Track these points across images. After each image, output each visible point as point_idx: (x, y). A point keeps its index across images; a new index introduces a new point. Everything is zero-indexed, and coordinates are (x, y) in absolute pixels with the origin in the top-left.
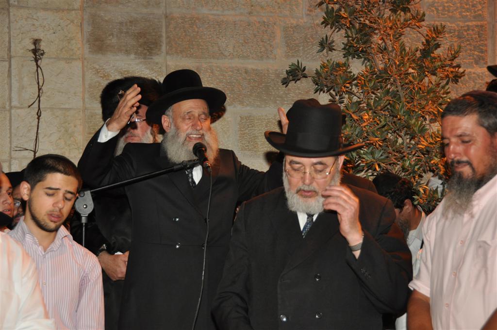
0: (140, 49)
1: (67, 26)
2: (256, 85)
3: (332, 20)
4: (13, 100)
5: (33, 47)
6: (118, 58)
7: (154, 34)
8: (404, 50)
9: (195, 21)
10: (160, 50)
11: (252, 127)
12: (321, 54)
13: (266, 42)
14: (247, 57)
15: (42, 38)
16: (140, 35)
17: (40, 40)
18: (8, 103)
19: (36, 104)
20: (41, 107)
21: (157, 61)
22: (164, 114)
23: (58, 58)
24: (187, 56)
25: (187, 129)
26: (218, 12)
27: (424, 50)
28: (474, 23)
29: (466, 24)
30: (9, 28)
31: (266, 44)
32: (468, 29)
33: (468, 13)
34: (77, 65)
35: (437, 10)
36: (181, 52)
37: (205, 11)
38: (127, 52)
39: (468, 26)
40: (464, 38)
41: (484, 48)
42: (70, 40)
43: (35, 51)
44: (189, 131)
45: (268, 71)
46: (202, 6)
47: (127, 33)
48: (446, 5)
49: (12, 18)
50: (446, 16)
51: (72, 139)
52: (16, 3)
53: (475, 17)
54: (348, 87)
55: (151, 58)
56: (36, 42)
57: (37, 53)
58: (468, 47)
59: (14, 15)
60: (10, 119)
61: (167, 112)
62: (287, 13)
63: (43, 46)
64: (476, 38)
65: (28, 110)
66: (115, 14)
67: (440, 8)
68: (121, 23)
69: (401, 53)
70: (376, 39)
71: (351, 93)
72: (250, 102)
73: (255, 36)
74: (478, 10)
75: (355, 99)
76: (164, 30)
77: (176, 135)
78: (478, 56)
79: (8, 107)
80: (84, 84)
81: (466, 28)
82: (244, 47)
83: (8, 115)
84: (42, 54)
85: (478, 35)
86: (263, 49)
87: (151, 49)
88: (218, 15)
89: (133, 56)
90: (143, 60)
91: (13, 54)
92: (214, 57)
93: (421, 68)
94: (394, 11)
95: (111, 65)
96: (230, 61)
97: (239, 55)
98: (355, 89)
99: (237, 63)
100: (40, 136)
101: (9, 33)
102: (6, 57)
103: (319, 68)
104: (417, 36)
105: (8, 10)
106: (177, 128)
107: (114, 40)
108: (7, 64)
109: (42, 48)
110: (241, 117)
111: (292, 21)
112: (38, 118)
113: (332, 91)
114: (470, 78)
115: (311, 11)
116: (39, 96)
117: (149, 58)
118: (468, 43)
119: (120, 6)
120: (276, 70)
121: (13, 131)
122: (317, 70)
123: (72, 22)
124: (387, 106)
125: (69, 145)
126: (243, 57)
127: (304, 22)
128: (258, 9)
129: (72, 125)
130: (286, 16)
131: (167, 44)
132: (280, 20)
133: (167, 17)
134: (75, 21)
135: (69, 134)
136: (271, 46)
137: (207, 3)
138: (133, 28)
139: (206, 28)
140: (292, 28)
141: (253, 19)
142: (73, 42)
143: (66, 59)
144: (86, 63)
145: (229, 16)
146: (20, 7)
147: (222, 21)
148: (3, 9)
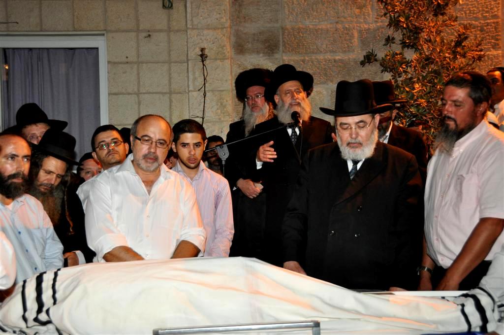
0: (266, 50)
1: (221, 38)
2: (341, 69)
3: (395, 23)
4: (190, 86)
5: (201, 53)
6: (252, 57)
7: (275, 40)
8: (444, 41)
9: (301, 30)
10: (278, 50)
12: (385, 47)
14: (335, 52)
15: (206, 47)
16: (266, 41)
17: (205, 48)
18: (187, 89)
19: (203, 89)
20: (206, 90)
21: (277, 57)
23: (216, 59)
24: (295, 53)
27: (457, 41)
28: (492, 21)
29: (486, 21)
30: (187, 42)
31: (348, 42)
32: (488, 25)
33: (487, 14)
34: (227, 63)
35: (466, 13)
36: (292, 51)
37: (307, 23)
38: (258, 53)
39: (487, 23)
40: (484, 31)
41: (499, 37)
42: (222, 48)
43: (202, 56)
45: (349, 60)
46: (305, 20)
47: (258, 40)
49: (189, 36)
50: (471, 17)
51: (225, 109)
52: (191, 27)
53: (492, 16)
54: (404, 68)
55: (273, 56)
56: (202, 50)
57: (203, 57)
58: (488, 37)
59: (190, 34)
60: (189, 99)
62: (362, 20)
63: (207, 52)
64: (493, 31)
65: (198, 92)
66: (251, 28)
67: (468, 12)
68: (254, 34)
69: (441, 44)
70: (424, 35)
71: (405, 72)
73: (340, 37)
74: (495, 12)
75: (410, 76)
76: (281, 37)
78: (493, 43)
79: (187, 91)
80: (231, 74)
81: (486, 24)
82: (333, 45)
83: (188, 96)
84: (206, 57)
85: (495, 28)
86: (346, 46)
87: (273, 50)
88: (316, 25)
89: (261, 55)
90: (268, 57)
91: (189, 58)
92: (313, 53)
93: (454, 53)
94: (436, 15)
95: (248, 62)
96: (324, 55)
98: (409, 70)
99: (328, 56)
100: (206, 109)
101: (187, 45)
102: (186, 60)
103: (384, 57)
104: (451, 32)
105: (187, 31)
106: (283, 101)
107: (250, 45)
108: (186, 64)
111: (365, 26)
112: (205, 97)
113: (393, 71)
114: (488, 58)
115: (378, 19)
116: (204, 84)
117: (271, 56)
118: (487, 34)
119: (254, 23)
120: (355, 59)
121: (191, 106)
122: (382, 58)
123: (224, 35)
124: (430, 80)
125: (224, 113)
126: (332, 52)
127: (373, 26)
128: (342, 19)
129: (225, 101)
130: (360, 23)
131: (283, 46)
132: (357, 26)
133: (282, 28)
134: (226, 35)
135: (223, 106)
136: (351, 43)
137: (309, 18)
138: (262, 37)
139: (308, 34)
140: (365, 30)
141: (339, 26)
142: (225, 48)
143: (220, 59)
144: (232, 61)
145: (324, 25)
146: (193, 29)
147: (319, 29)
148: (183, 31)
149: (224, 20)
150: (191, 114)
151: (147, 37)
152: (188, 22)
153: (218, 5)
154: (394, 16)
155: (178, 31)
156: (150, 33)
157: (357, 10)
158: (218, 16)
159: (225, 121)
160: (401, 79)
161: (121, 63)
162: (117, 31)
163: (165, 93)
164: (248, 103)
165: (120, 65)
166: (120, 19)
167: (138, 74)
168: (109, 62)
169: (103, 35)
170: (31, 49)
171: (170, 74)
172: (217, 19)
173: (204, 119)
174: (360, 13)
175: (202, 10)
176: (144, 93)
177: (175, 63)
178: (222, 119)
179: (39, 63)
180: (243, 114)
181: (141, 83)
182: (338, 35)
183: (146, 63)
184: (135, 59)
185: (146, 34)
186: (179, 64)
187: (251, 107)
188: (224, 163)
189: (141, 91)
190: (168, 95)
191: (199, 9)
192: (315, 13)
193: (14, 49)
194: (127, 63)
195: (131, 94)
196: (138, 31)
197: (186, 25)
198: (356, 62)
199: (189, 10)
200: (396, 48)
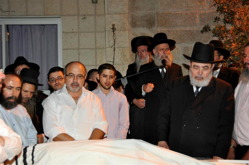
0: (148, 25)
1: (123, 19)
2: (189, 36)
3: (220, 10)
4: (106, 45)
5: (112, 27)
6: (140, 29)
7: (153, 20)
9: (167, 14)
10: (155, 25)
11: (188, 51)
12: (214, 23)
13: (193, 20)
14: (186, 26)
15: (115, 24)
16: (148, 20)
18: (105, 47)
19: (114, 46)
20: (115, 47)
21: (154, 29)
22: (154, 48)
23: (120, 30)
24: (164, 27)
25: (162, 54)
26: (175, 10)
30: (105, 21)
31: (193, 21)
34: (127, 32)
36: (162, 26)
37: (171, 10)
38: (144, 27)
42: (124, 24)
43: (113, 28)
44: (162, 55)
45: (194, 30)
46: (170, 9)
47: (143, 20)
49: (106, 18)
51: (125, 58)
54: (226, 35)
55: (152, 28)
56: (113, 25)
57: (114, 29)
59: (107, 17)
60: (106, 52)
61: (155, 48)
63: (116, 26)
65: (111, 48)
66: (140, 13)
68: (141, 17)
69: (247, 20)
70: (237, 16)
71: (226, 37)
72: (187, 42)
73: (189, 18)
75: (228, 39)
76: (156, 18)
77: (158, 56)
79: (105, 48)
80: (129, 38)
82: (185, 22)
83: (105, 50)
84: (115, 29)
86: (192, 23)
87: (152, 25)
88: (176, 11)
89: (145, 28)
90: (149, 29)
91: (106, 30)
92: (174, 27)
94: (243, 5)
95: (138, 32)
96: (180, 28)
98: (228, 35)
99: (182, 28)
101: (105, 23)
102: (104, 31)
105: (105, 15)
106: (158, 54)
107: (139, 23)
108: (105, 33)
109: (115, 27)
110: (184, 47)
111: (203, 12)
112: (114, 51)
113: (219, 36)
115: (210, 8)
116: (114, 44)
117: (151, 28)
119: (141, 11)
120: (197, 30)
121: (107, 56)
122: (214, 29)
123: (125, 18)
124: (241, 41)
125: (124, 60)
126: (185, 26)
127: (208, 12)
128: (190, 8)
129: (125, 53)
130: (201, 10)
131: (157, 23)
132: (198, 12)
133: (157, 13)
134: (126, 17)
135: (124, 56)
136: (195, 21)
137: (171, 8)
138: (146, 18)
139: (171, 17)
140: (203, 14)
141: (188, 12)
142: (125, 24)
143: (123, 30)
144: (130, 31)
145: (180, 12)
146: (108, 14)
147: (177, 14)
148: (103, 15)
149: (124, 9)
150: (107, 60)
151: (84, 18)
152: (106, 10)
153: (122, 1)
154: (220, 6)
155: (100, 15)
156: (85, 17)
157: (199, 3)
158: (122, 7)
159: (125, 64)
160: (224, 40)
161: (69, 33)
162: (67, 15)
163: (93, 49)
164: (138, 55)
165: (69, 34)
166: (69, 9)
167: (79, 38)
168: (63, 32)
169: (60, 17)
170: (21, 25)
171: (96, 39)
172: (121, 9)
173: (114, 63)
174: (200, 4)
175: (114, 4)
176: (82, 49)
177: (99, 32)
178: (124, 63)
179: (26, 32)
180: (136, 60)
181: (80, 43)
182: (188, 17)
183: (83, 33)
184: (77, 31)
185: (83, 17)
186: (101, 33)
187: (139, 57)
188: (125, 87)
189: (80, 48)
190: (95, 50)
191: (111, 3)
192: (175, 5)
193: (12, 25)
194: (73, 32)
195: (75, 49)
196: (78, 15)
197: (105, 12)
198: (198, 32)
199: (106, 4)
200: (221, 23)
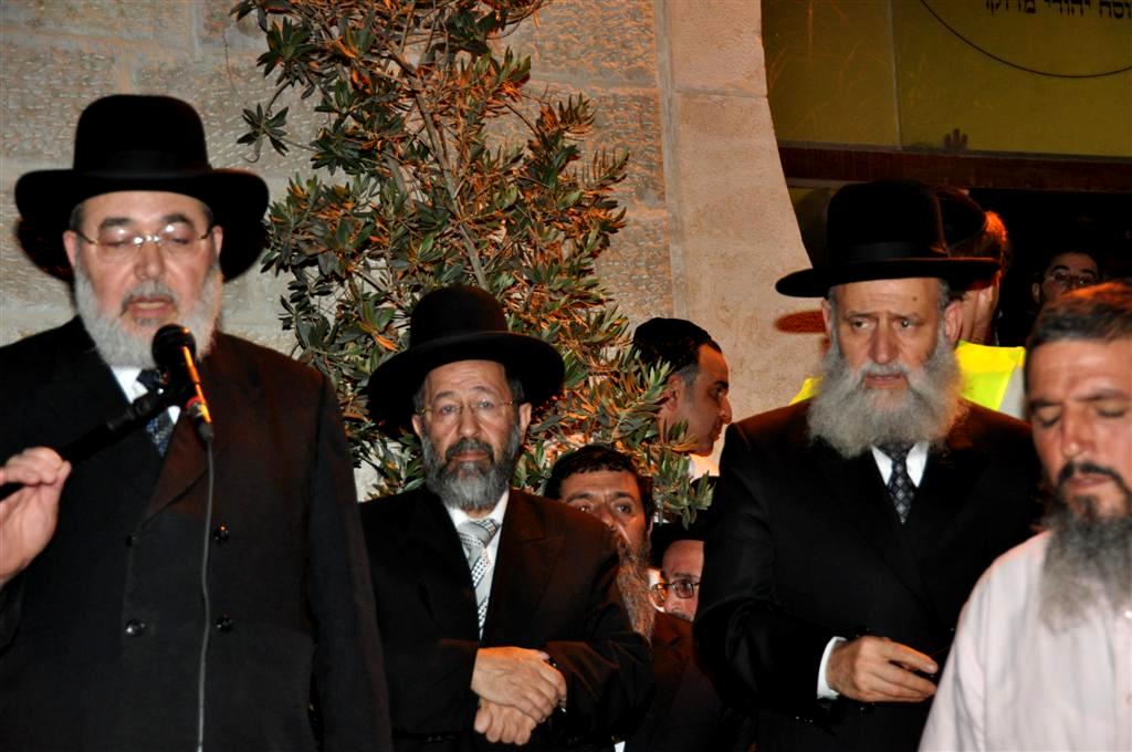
28: (630, 90)
29: (612, 91)
32: (616, 106)
33: (613, 64)
39: (614, 96)
40: (607, 127)
41: (655, 157)
48: (562, 37)
50: (563, 66)
53: (629, 75)
62: (147, 31)
64: (635, 131)
67: (548, 45)
74: (636, 58)
78: (642, 177)
81: (611, 103)
82: (24, 125)
85: (640, 121)
97: (10, 149)
111: (162, 56)
114: (627, 235)
118: (619, 141)
130: (143, 40)
132: (127, 51)
